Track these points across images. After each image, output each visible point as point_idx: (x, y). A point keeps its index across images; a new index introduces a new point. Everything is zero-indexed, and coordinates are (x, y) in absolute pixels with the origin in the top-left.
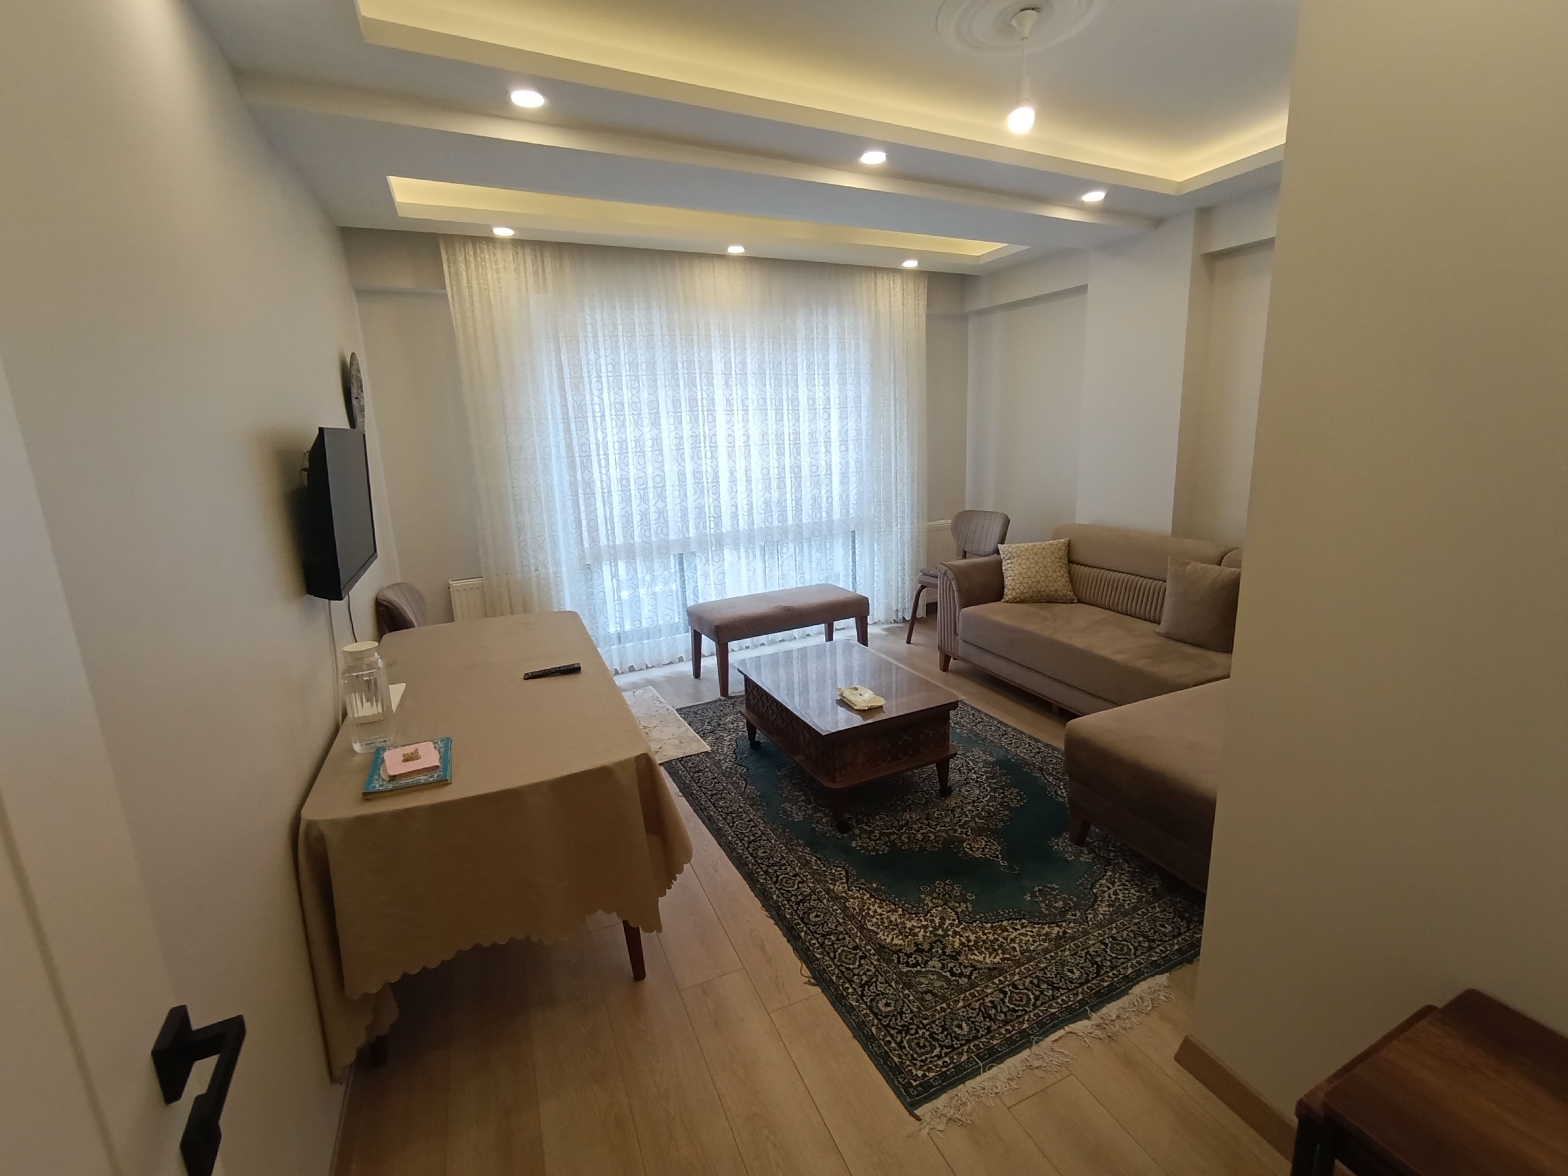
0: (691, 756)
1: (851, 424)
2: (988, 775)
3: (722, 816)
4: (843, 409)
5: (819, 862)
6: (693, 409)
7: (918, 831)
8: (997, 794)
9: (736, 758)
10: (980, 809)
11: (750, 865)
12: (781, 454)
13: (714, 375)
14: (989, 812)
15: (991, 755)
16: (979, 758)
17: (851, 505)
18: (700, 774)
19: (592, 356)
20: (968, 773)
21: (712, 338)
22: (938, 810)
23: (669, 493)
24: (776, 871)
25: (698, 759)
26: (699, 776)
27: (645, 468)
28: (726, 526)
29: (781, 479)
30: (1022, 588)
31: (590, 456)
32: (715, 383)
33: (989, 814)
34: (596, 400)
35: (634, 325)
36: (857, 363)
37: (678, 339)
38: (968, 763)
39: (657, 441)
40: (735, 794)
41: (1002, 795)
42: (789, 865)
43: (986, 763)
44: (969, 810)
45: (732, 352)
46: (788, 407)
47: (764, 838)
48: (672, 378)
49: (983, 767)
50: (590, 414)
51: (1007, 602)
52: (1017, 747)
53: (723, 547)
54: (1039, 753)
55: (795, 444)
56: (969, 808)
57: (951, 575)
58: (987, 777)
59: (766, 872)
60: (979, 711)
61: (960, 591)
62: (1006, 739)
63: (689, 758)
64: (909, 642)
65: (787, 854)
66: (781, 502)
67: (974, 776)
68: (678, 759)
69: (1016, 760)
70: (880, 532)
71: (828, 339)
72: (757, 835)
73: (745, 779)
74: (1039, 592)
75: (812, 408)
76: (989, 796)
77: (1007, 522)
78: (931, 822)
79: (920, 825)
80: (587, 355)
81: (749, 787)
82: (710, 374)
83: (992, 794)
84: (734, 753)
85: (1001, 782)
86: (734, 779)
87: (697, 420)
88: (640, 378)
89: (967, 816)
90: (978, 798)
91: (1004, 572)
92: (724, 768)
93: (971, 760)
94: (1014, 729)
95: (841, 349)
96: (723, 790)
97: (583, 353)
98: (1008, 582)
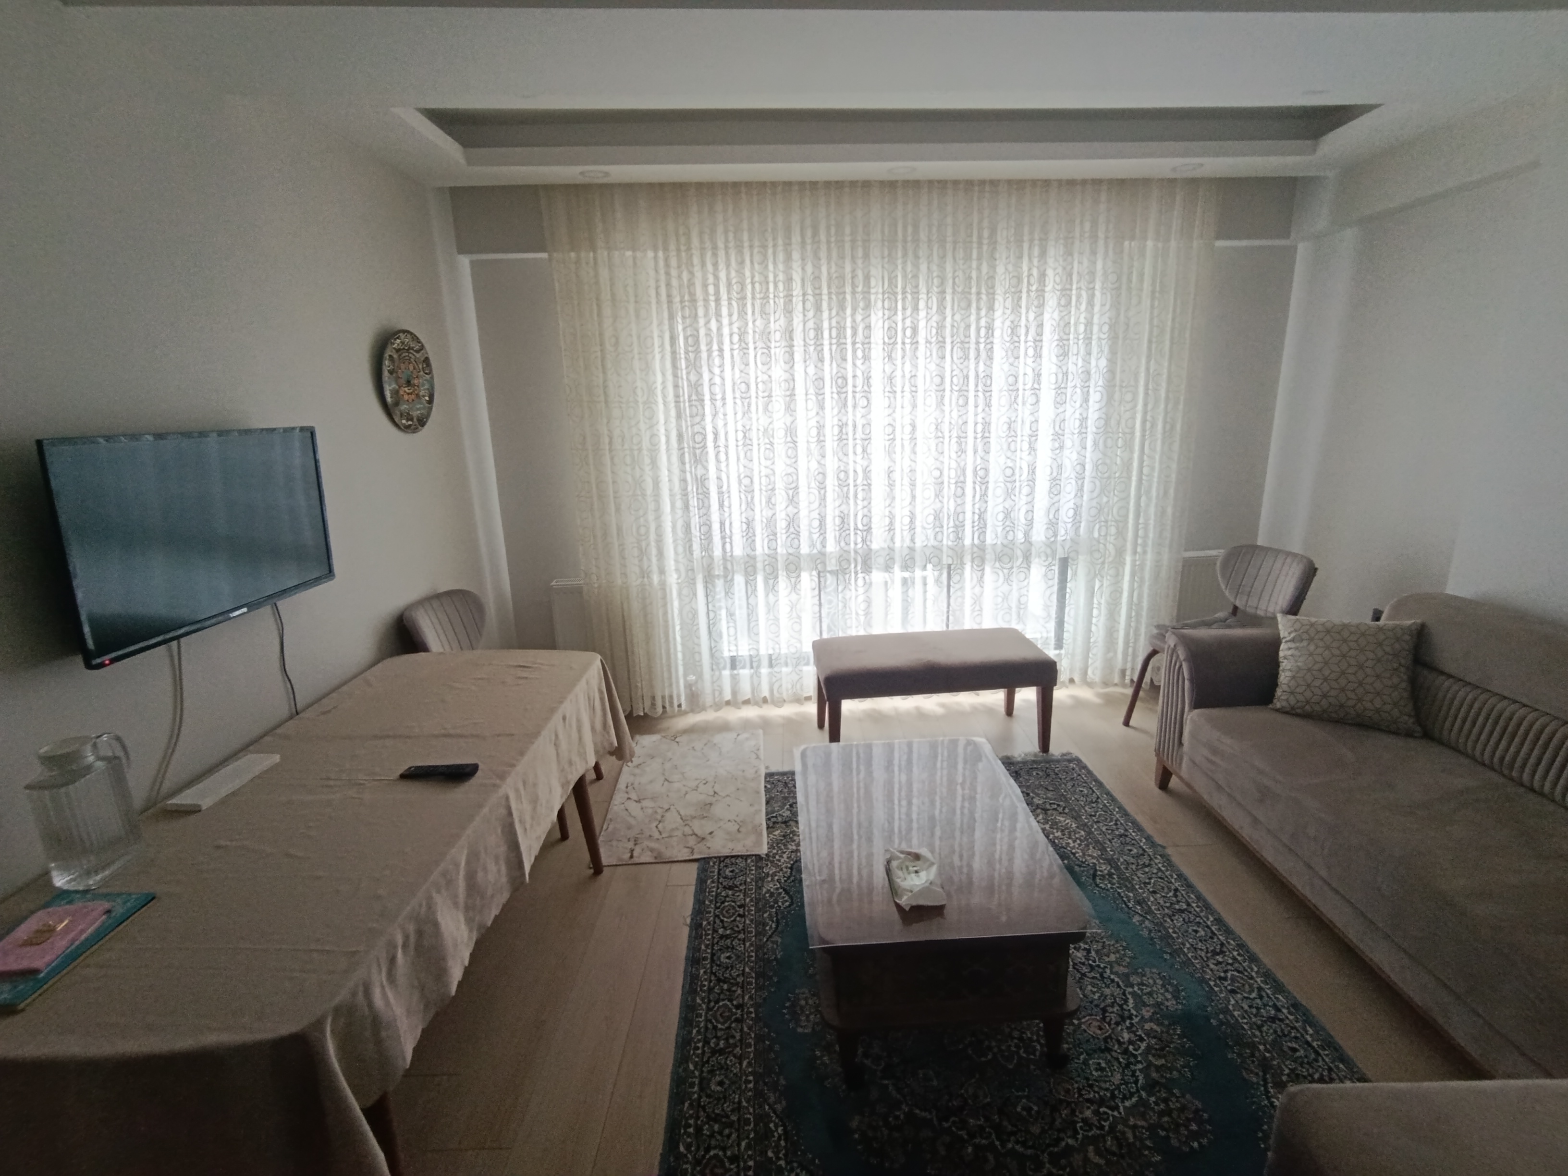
0: (737, 857)
1: (1072, 412)
2: (1153, 1041)
3: (711, 981)
4: (1060, 389)
5: (783, 1143)
6: (841, 391)
7: (972, 1136)
8: (1153, 1099)
9: (789, 878)
10: (1106, 1124)
11: (686, 1105)
12: (962, 451)
13: (873, 346)
14: (1120, 1141)
15: (1176, 997)
16: (1150, 994)
17: (1060, 524)
18: (730, 892)
19: (713, 325)
20: (1117, 1024)
21: (873, 297)
22: (1028, 1098)
23: (803, 496)
24: (712, 1136)
25: (743, 865)
26: (727, 896)
27: (773, 463)
28: (878, 542)
29: (960, 484)
30: (1308, 694)
31: (705, 447)
32: (873, 357)
33: (1120, 1146)
34: (717, 380)
35: (767, 283)
36: (1089, 324)
37: (825, 297)
38: (1126, 1001)
39: (791, 431)
40: (751, 945)
41: (1162, 1106)
42: (738, 1130)
43: (1160, 1013)
44: (1085, 1121)
45: (900, 313)
46: (977, 386)
47: (738, 1050)
48: (815, 349)
49: (1151, 1020)
50: (707, 397)
51: (1277, 710)
52: (1233, 992)
53: (871, 568)
54: (1273, 1019)
55: (983, 437)
56: (1088, 1113)
57: (1181, 653)
58: (1149, 1048)
59: (699, 1130)
60: (1189, 886)
61: (1191, 680)
62: (1218, 963)
63: (733, 860)
64: (1127, 723)
65: (748, 1101)
66: (959, 514)
67: (1126, 1036)
68: (720, 857)
69: (1222, 1023)
70: (1103, 563)
71: (1044, 291)
72: (731, 1041)
73: (778, 922)
74: (1342, 706)
75: (1013, 389)
76: (1134, 1099)
77: (1310, 573)
78: (1005, 1123)
79: (981, 1122)
80: (708, 322)
81: (775, 938)
82: (867, 342)
83: (1144, 1094)
84: (791, 868)
85: (1170, 1070)
86: (766, 915)
87: (845, 405)
88: (773, 351)
89: (1074, 1136)
90: (1113, 1097)
91: (1281, 660)
92: (764, 890)
93: (1134, 994)
94: (1241, 946)
95: (1065, 305)
96: (739, 932)
97: (702, 322)
98: (1284, 677)
